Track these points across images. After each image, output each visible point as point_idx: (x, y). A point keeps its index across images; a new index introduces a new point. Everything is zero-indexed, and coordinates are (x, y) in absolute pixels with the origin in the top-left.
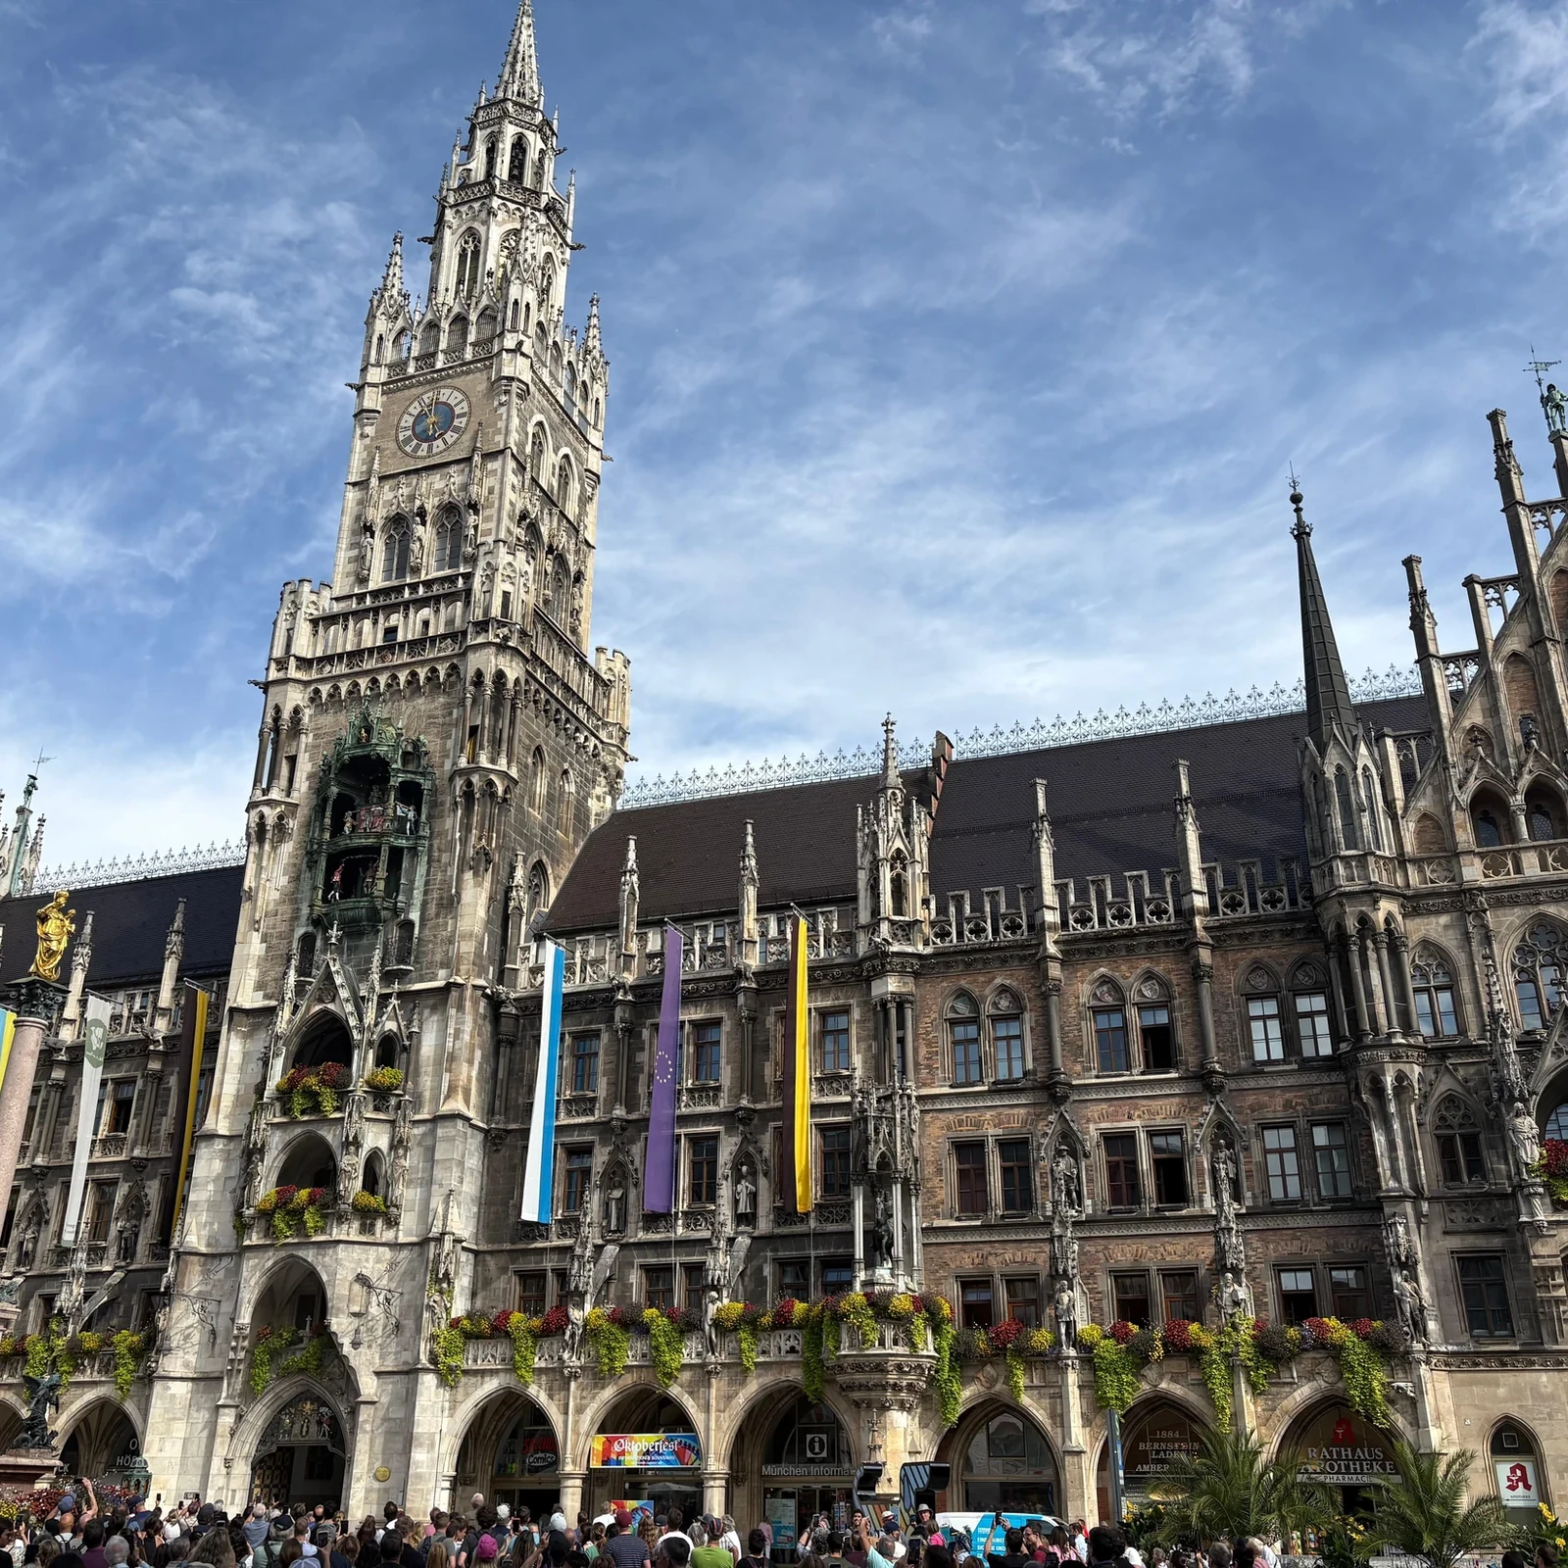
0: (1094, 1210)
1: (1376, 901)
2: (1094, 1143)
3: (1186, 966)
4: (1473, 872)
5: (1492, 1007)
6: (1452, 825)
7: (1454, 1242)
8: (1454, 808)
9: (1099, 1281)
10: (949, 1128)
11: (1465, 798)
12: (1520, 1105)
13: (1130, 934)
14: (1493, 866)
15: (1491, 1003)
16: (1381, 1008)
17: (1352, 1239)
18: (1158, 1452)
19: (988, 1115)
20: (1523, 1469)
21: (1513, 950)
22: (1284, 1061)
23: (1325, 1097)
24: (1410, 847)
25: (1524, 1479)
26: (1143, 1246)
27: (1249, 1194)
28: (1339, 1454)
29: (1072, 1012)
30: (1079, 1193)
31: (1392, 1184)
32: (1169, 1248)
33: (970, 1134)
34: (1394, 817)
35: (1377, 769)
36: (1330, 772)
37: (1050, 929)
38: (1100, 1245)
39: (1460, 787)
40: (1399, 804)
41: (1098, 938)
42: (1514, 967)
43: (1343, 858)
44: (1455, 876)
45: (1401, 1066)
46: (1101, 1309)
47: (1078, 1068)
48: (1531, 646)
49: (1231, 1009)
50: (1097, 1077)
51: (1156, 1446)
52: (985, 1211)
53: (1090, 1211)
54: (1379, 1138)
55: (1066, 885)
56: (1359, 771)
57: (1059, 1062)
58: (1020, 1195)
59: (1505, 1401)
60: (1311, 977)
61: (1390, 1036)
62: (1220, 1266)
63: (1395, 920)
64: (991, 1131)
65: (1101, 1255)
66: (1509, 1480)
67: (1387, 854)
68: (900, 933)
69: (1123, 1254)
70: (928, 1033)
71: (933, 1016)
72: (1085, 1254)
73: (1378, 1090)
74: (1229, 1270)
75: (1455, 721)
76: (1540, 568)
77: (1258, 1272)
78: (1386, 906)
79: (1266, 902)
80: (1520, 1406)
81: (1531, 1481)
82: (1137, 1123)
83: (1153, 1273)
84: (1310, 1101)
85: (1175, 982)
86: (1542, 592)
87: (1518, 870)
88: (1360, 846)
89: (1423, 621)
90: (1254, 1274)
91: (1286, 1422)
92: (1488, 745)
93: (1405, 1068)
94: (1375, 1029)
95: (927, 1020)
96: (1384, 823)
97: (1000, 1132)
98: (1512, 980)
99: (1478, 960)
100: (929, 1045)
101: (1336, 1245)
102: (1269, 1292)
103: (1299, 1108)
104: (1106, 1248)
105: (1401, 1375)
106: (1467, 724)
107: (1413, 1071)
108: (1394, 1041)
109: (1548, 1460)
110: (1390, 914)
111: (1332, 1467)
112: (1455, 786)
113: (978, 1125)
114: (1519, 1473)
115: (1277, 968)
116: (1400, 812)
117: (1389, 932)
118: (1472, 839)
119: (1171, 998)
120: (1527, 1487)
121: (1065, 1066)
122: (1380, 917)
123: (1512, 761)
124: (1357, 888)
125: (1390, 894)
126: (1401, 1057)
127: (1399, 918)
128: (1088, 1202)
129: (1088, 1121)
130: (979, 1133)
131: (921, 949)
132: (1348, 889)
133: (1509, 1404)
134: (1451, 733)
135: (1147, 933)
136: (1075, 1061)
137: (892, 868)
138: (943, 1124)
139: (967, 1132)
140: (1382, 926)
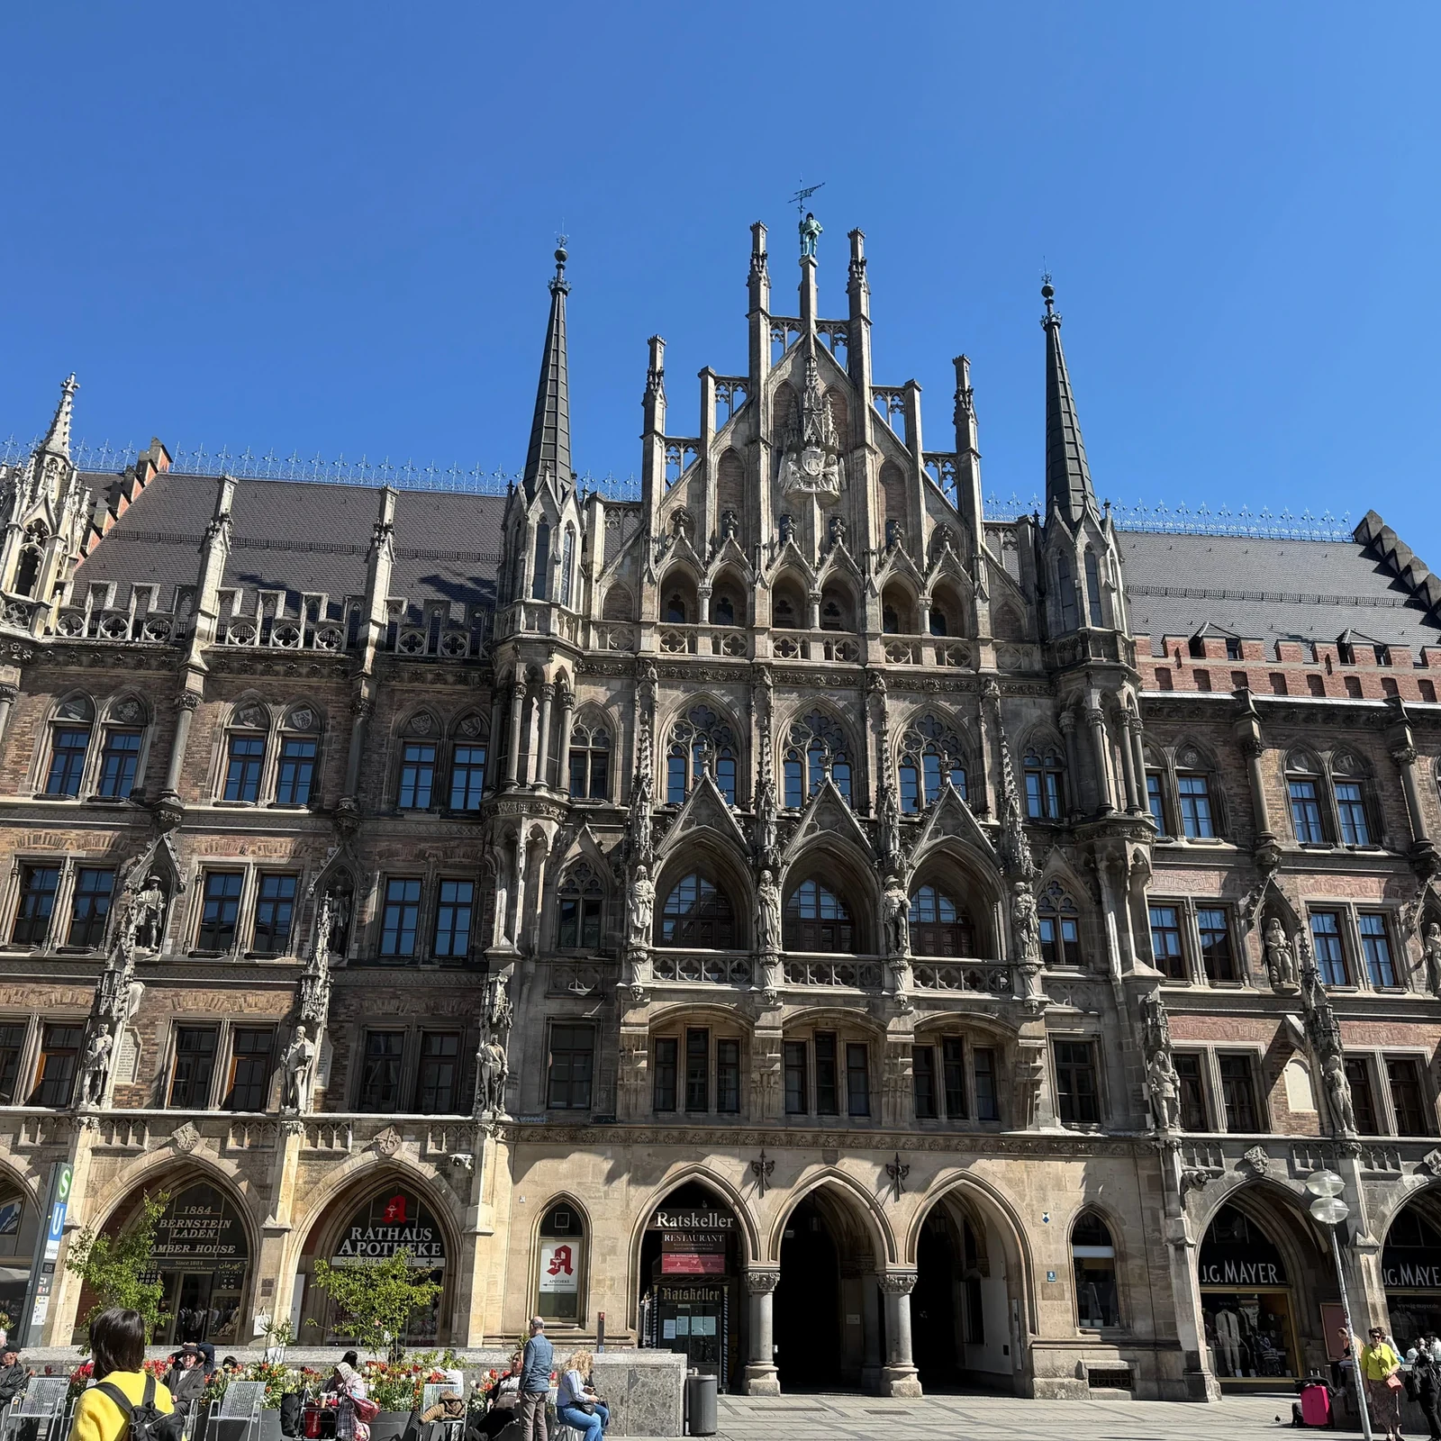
0: (174, 952)
1: (550, 653)
2: (193, 877)
3: (347, 700)
4: (651, 643)
5: (639, 771)
6: (641, 596)
7: (553, 1007)
8: (646, 579)
9: (159, 1032)
10: (20, 844)
11: (659, 572)
12: (643, 868)
13: (292, 657)
14: (671, 642)
15: (638, 768)
16: (532, 762)
17: (454, 1002)
18: (180, 1231)
19: (74, 833)
20: (567, 1251)
21: (671, 725)
22: (429, 811)
23: (461, 851)
24: (596, 612)
25: (567, 1263)
26: (222, 995)
27: (355, 946)
28: (385, 1234)
29: (206, 731)
30: (161, 932)
31: (504, 942)
32: (251, 999)
33: (45, 853)
34: (588, 579)
35: (582, 528)
36: (534, 519)
37: (201, 636)
38: (170, 992)
39: (656, 562)
40: (597, 569)
41: (255, 657)
42: (669, 742)
43: (527, 606)
44: (633, 646)
45: (539, 821)
46: (153, 1064)
47: (197, 792)
48: (746, 445)
49: (384, 750)
50: (215, 805)
51: (180, 1223)
52: (39, 942)
53: (168, 951)
54: (502, 896)
55: (232, 594)
56: (563, 525)
57: (174, 784)
58: (89, 927)
59: (566, 1177)
60: (475, 728)
61: (535, 788)
62: (294, 1018)
63: (566, 676)
64: (73, 852)
65: (169, 1002)
66: (552, 1263)
67: (573, 611)
68: (16, 614)
69: (197, 1004)
70: (23, 734)
71: (36, 715)
72: (149, 999)
73: (511, 844)
74: (303, 1023)
75: (664, 501)
76: (769, 377)
77: (344, 1032)
78: (559, 662)
79: (446, 646)
80: (579, 1184)
81: (574, 1264)
82: (249, 859)
83: (225, 1027)
84: (445, 853)
85: (330, 714)
86: (766, 397)
87: (693, 649)
88: (547, 596)
89: (655, 399)
90: (340, 1034)
91: (328, 1197)
92: (690, 529)
93: (544, 824)
94: (523, 783)
95: (27, 719)
96: (577, 581)
97: (83, 854)
98: (665, 753)
99: (638, 727)
100: (22, 747)
101: (436, 1007)
102: (351, 1055)
103: (431, 859)
104: (177, 995)
105: (464, 1147)
106: (675, 505)
107: (550, 827)
108: (537, 793)
109: (595, 1242)
110: (562, 669)
111: (374, 1249)
112: (652, 559)
113: (58, 844)
114: (563, 1255)
115: (442, 714)
116: (595, 575)
117: (559, 687)
118: (657, 612)
119: (323, 729)
120: (569, 1271)
121: (180, 789)
122: (551, 670)
123: (709, 547)
124: (534, 637)
125: (567, 651)
126: (542, 812)
127: (572, 676)
128: (169, 942)
129: (193, 851)
130: (57, 853)
131: (38, 636)
132: (525, 636)
133: (569, 1181)
134: (659, 509)
135: (311, 658)
136: (195, 785)
137: (27, 539)
138: (14, 838)
139: (42, 850)
140: (551, 679)
